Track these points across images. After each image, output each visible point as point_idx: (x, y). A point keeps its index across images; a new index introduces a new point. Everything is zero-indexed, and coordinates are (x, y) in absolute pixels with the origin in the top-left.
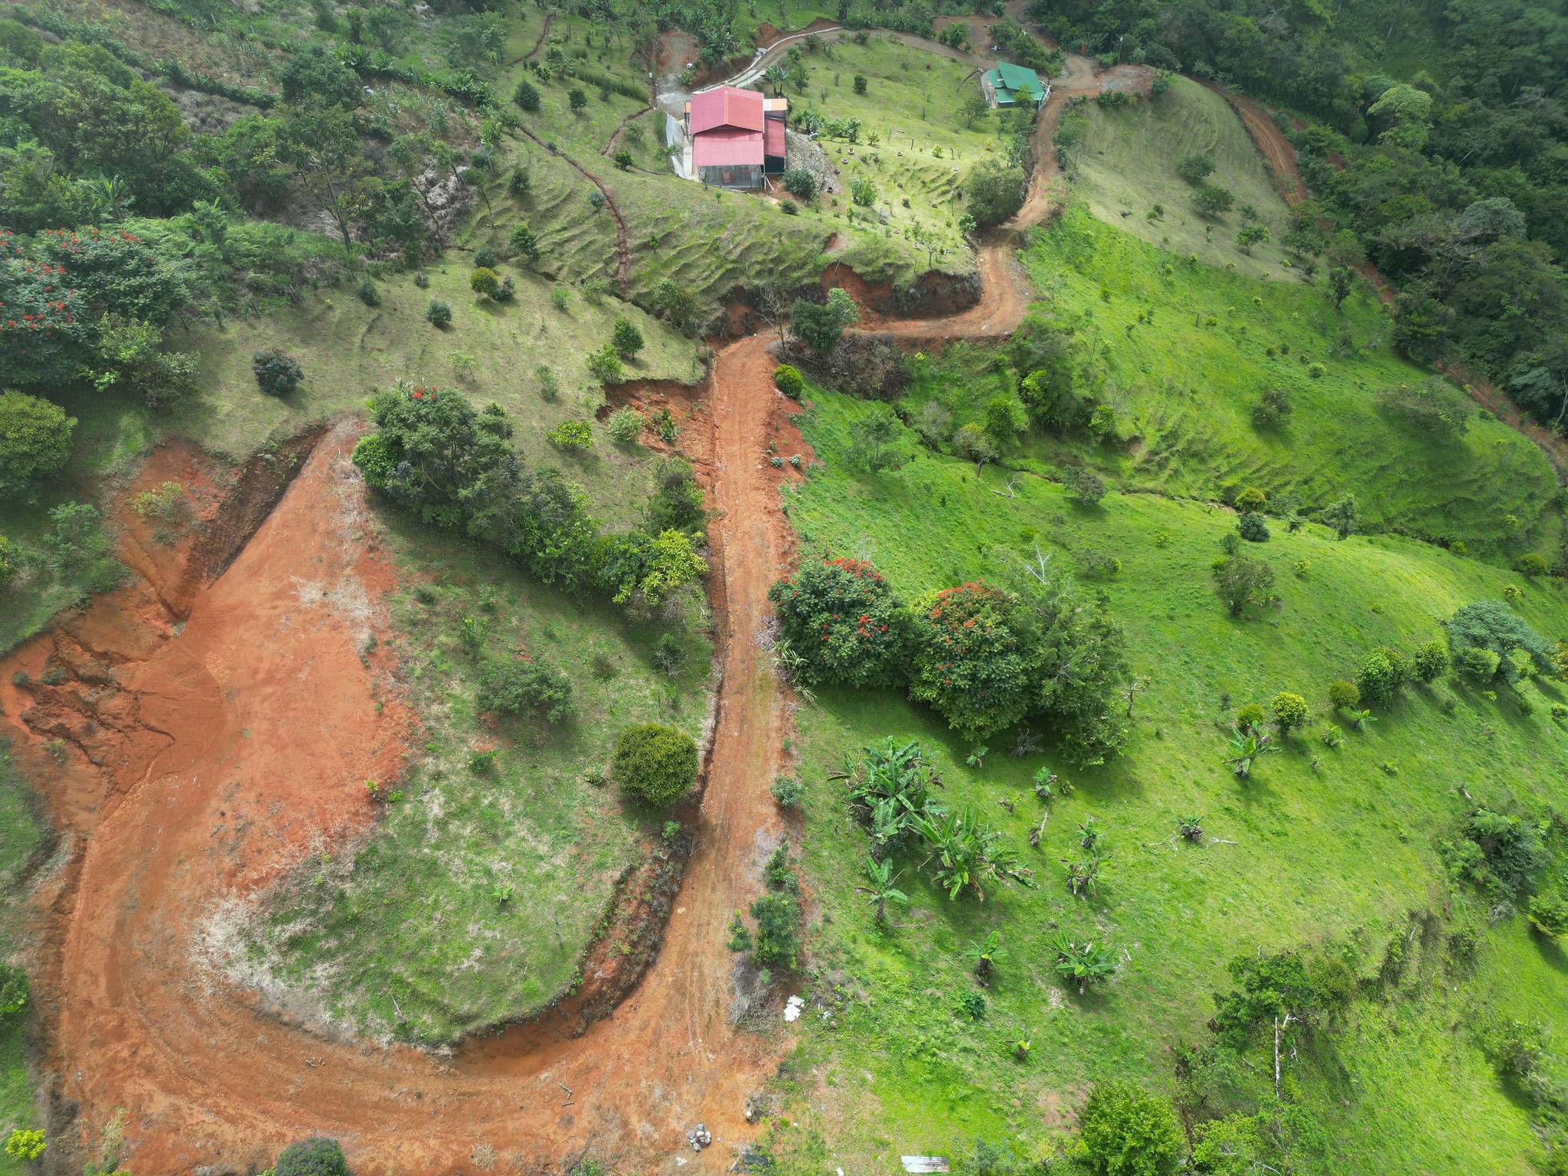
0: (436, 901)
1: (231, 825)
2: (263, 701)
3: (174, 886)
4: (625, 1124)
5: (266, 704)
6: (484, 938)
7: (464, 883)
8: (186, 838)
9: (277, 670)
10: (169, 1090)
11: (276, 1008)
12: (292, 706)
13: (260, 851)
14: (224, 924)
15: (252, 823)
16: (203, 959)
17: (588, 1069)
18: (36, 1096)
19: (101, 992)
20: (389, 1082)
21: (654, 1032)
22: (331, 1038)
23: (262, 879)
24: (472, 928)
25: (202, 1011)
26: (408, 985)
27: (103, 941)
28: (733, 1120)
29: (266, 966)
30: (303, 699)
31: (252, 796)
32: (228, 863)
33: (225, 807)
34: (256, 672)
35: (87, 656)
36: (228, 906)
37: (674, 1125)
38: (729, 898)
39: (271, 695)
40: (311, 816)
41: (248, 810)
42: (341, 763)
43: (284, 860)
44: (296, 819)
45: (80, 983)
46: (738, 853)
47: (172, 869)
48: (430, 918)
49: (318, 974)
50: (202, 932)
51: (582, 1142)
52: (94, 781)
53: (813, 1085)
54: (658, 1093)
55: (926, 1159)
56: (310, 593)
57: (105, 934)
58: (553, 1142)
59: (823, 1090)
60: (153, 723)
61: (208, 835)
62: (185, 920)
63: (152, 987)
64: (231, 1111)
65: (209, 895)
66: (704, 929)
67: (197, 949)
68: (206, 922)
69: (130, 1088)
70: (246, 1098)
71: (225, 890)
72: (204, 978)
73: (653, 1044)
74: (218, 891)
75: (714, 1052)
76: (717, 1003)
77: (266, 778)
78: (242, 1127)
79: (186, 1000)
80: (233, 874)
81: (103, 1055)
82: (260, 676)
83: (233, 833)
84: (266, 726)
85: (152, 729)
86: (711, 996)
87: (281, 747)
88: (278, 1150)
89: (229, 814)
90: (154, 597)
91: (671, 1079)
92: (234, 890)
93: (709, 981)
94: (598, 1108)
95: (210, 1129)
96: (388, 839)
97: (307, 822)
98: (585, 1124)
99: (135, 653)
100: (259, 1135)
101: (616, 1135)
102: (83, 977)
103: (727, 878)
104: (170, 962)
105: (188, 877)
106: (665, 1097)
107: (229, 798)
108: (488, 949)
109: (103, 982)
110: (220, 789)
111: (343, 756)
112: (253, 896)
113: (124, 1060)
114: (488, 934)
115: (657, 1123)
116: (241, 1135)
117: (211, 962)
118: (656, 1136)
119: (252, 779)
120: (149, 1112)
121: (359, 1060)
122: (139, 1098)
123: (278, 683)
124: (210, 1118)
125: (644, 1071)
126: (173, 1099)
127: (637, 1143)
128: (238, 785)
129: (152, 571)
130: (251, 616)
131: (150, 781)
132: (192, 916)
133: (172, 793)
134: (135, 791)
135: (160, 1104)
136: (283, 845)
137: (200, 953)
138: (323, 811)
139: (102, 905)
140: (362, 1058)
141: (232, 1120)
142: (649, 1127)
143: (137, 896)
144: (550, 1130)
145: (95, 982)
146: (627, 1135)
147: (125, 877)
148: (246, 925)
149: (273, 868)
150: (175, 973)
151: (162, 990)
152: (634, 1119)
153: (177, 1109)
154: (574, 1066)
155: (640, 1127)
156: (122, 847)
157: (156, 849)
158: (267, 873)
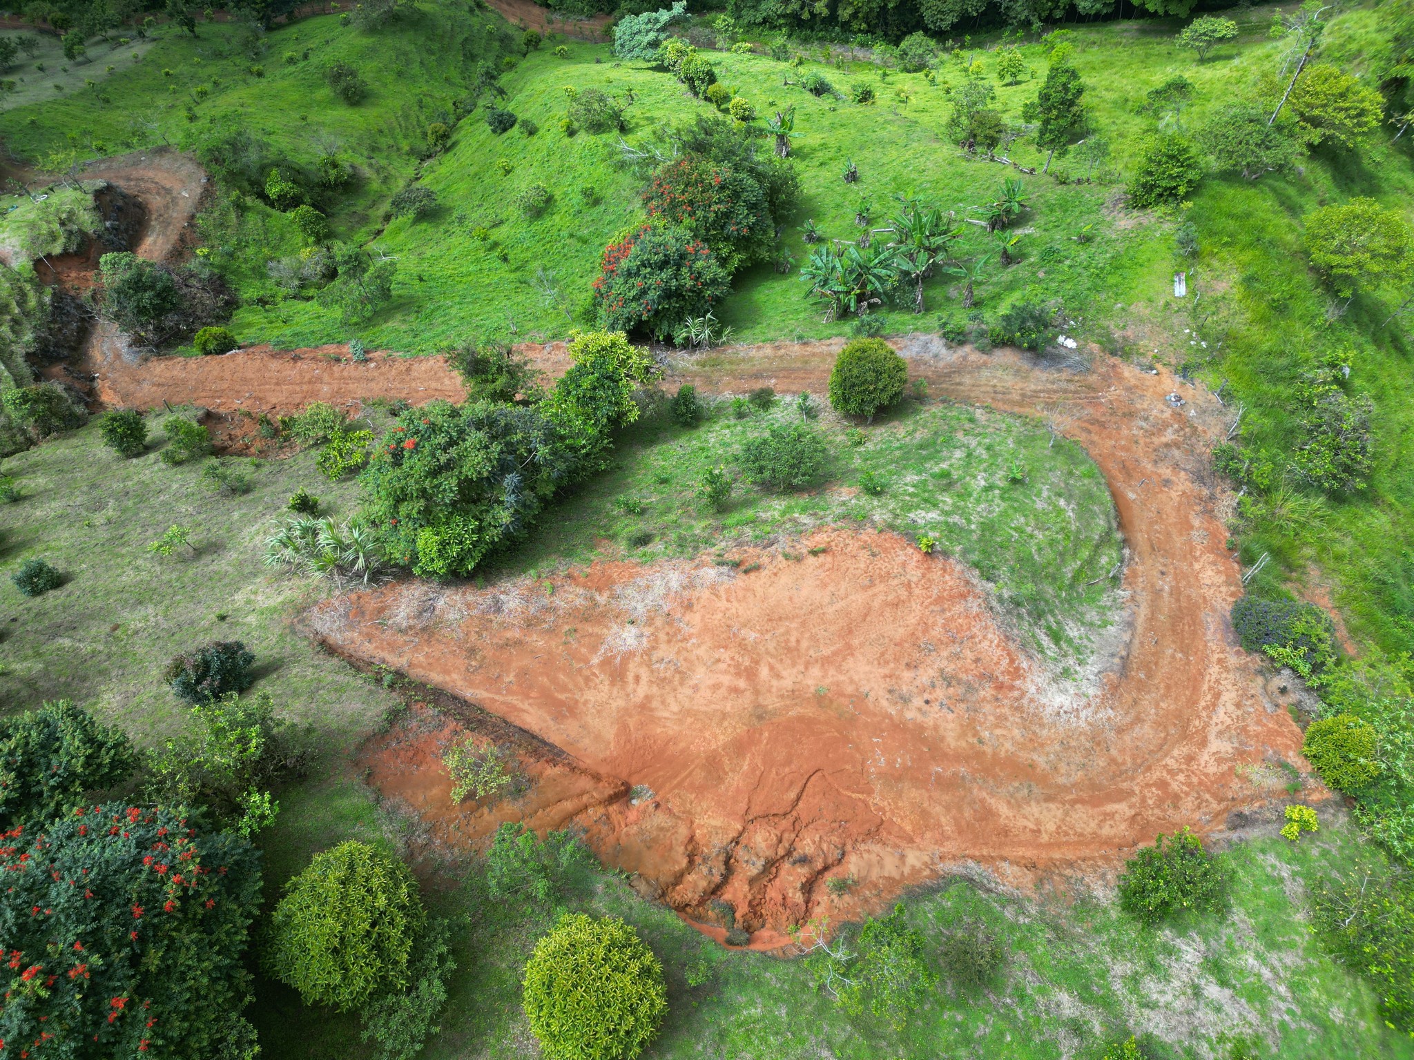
0: (1016, 529)
1: (940, 693)
2: (778, 676)
3: (1008, 745)
4: (1167, 445)
5: (784, 673)
6: (1049, 498)
7: (999, 506)
8: (952, 739)
9: (738, 666)
10: (1204, 743)
11: (1117, 660)
12: (793, 644)
13: (977, 660)
14: (1050, 694)
15: (942, 671)
16: (1083, 714)
17: (1124, 468)
18: (1241, 840)
19: (1123, 809)
20: (1157, 593)
21: (1092, 424)
22: (1130, 625)
23: (1008, 654)
24: (1040, 505)
25: (1128, 719)
26: (1082, 566)
27: (1066, 814)
28: (1160, 382)
29: (1078, 668)
30: (788, 632)
31: (907, 675)
32: (987, 691)
33: (918, 702)
34: (735, 690)
35: (691, 878)
36: (1033, 689)
37: (1167, 414)
38: (970, 373)
39: (772, 668)
40: (943, 611)
41: (925, 675)
42: (881, 587)
43: (990, 636)
44: (944, 626)
45: (1112, 832)
46: (923, 367)
47: (988, 750)
48: (1031, 536)
49: (1076, 634)
50: (1058, 714)
51: (1183, 473)
52: (866, 856)
53: (1125, 338)
54: (1144, 424)
55: (1176, 284)
56: (628, 638)
57: (1060, 813)
58: (1184, 493)
59: (1129, 333)
60: (792, 795)
61: (950, 716)
62: (1045, 732)
63: (1113, 761)
64: (1209, 697)
65: (1019, 709)
66: (999, 389)
67: (1073, 720)
68: (1049, 710)
69: (1212, 769)
70: (1195, 689)
71: (1016, 694)
72: (1100, 715)
73: (1103, 425)
74: (1017, 699)
75: (1109, 387)
76: (1068, 381)
77: (887, 663)
78: (1221, 688)
79: (1120, 731)
80: (1000, 687)
81: (1187, 794)
82: (742, 684)
83: (951, 690)
84: (816, 671)
85: (798, 799)
86: (1064, 385)
87: (849, 650)
88: (1233, 660)
89: (926, 696)
90: (601, 810)
91: (1130, 415)
92: (1018, 683)
93: (1050, 386)
94: (1156, 462)
95: (1231, 708)
96: (965, 552)
97: (948, 614)
98: (1168, 471)
99: (683, 831)
100: (1224, 675)
101: (1176, 453)
102: (1106, 831)
103: (949, 375)
104: (1088, 745)
105: (998, 732)
106: (1146, 419)
107: (905, 700)
108: (1060, 495)
109: (1110, 808)
110: (892, 711)
111: (872, 584)
112: (1025, 665)
113: (1188, 776)
114: (1045, 494)
115: (1166, 425)
116: (1229, 687)
117: (1085, 708)
118: (1176, 426)
119: (885, 676)
120: (1230, 750)
121: (1144, 611)
122: (1220, 761)
123: (757, 663)
124: (1221, 711)
125: (1125, 432)
126: (1212, 737)
127: (1181, 439)
128: (890, 692)
129: (568, 806)
130: (644, 707)
131: (870, 792)
132: (1042, 726)
133: (891, 763)
134: (882, 809)
135: (1217, 745)
136: (972, 637)
137: (1078, 717)
138: (939, 600)
139: (1026, 823)
140: (1142, 608)
141: (1217, 696)
142: (1170, 430)
143: (1017, 784)
144: (1174, 494)
145: (1112, 815)
146: (1176, 445)
147: (993, 801)
148: (1049, 674)
149: (998, 646)
150: (1096, 738)
151: (1114, 752)
152: (1164, 440)
153: (1220, 733)
154: (1121, 477)
155: (1169, 436)
156: (954, 811)
157: (962, 770)
158: (1003, 650)
